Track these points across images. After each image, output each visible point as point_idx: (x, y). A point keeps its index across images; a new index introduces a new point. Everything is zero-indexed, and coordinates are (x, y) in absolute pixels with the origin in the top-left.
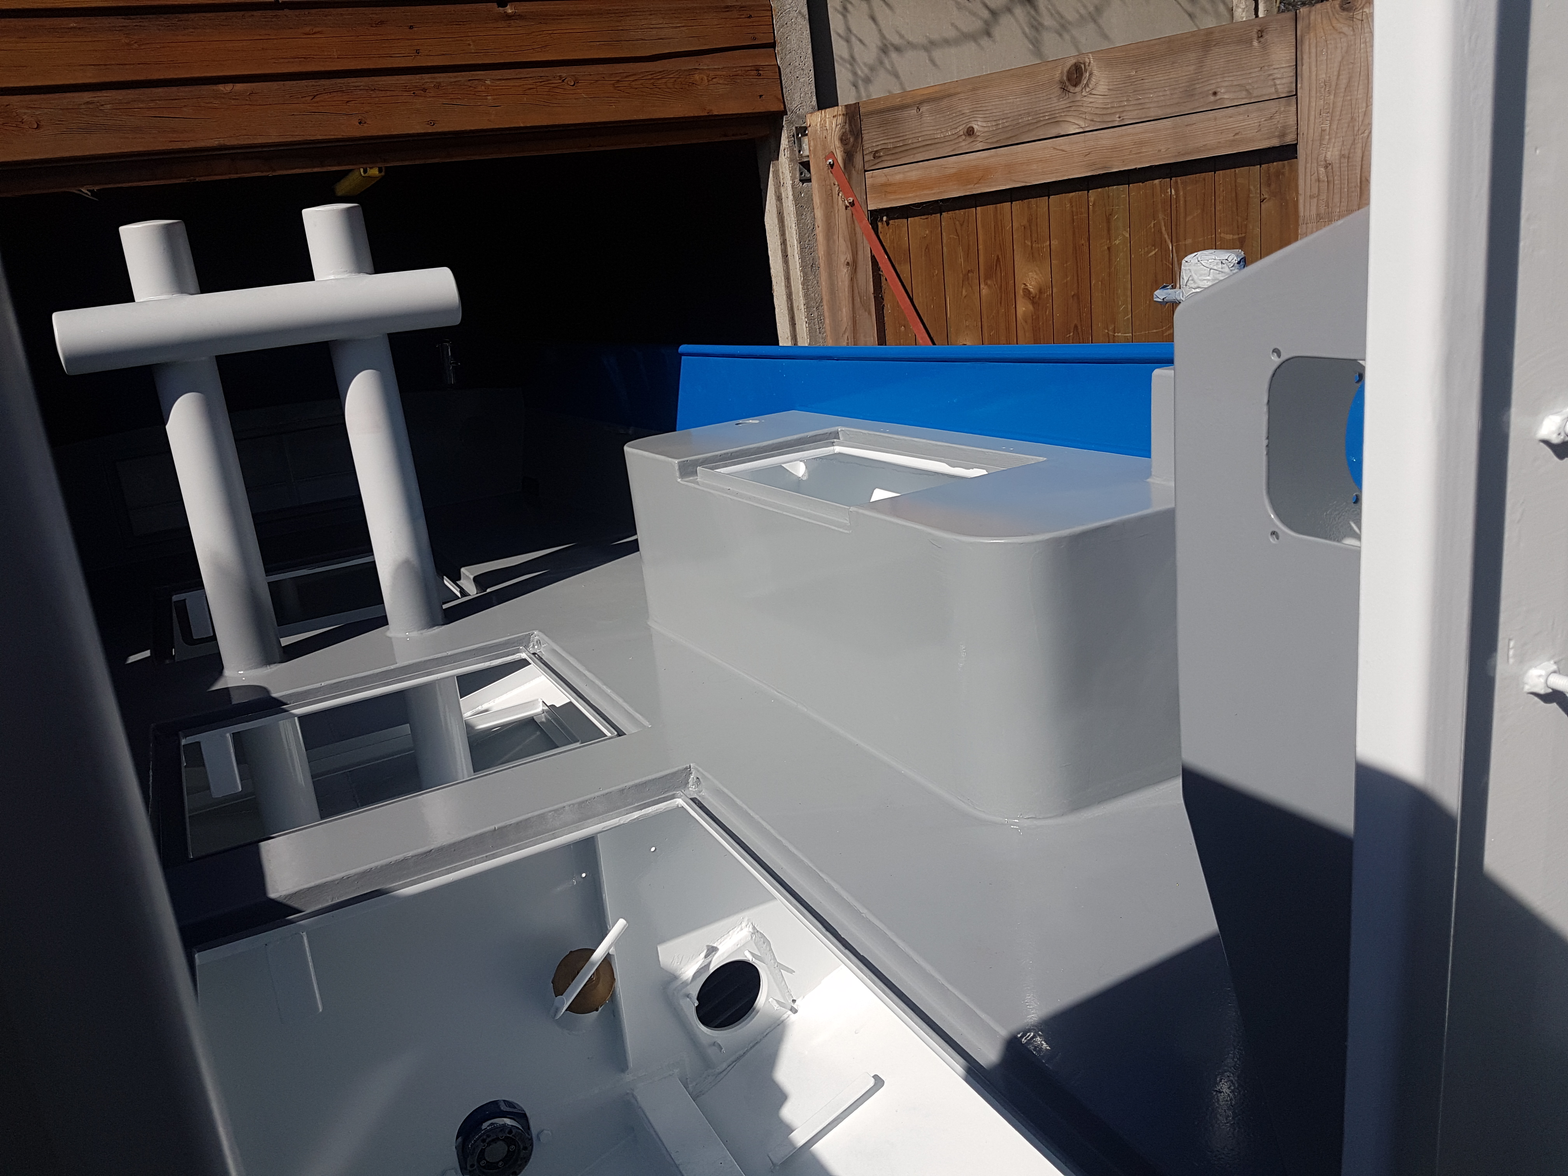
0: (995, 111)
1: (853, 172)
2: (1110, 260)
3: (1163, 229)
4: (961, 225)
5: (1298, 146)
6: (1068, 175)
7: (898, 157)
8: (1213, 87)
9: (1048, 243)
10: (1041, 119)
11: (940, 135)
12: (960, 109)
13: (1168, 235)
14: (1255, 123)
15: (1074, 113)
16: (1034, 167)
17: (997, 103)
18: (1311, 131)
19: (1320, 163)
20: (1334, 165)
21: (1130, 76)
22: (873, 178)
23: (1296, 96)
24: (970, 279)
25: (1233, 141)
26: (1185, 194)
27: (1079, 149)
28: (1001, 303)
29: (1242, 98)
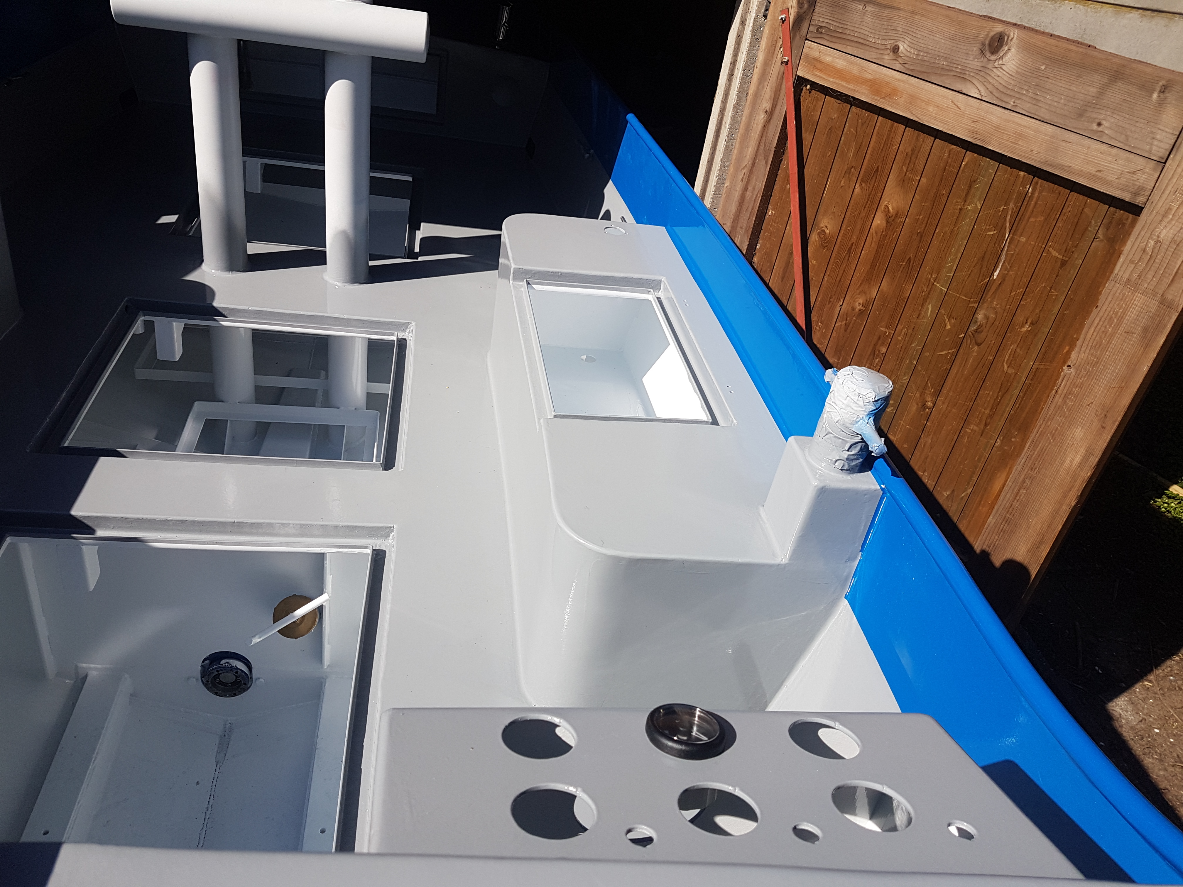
0: (921, 41)
1: (798, 35)
2: (957, 220)
3: (1009, 217)
4: (862, 125)
5: (1144, 210)
6: (953, 132)
7: (835, 41)
8: (1101, 117)
9: (918, 178)
10: (954, 69)
11: (872, 40)
12: (895, 24)
13: (1010, 224)
14: (1118, 169)
15: (981, 79)
16: (931, 109)
17: (926, 35)
18: (1160, 204)
19: (1153, 236)
20: (1163, 244)
21: (1039, 69)
22: (812, 49)
23: (1163, 165)
24: (851, 174)
25: (1094, 176)
26: (1038, 197)
27: (970, 113)
28: (865, 208)
29: (1119, 141)
